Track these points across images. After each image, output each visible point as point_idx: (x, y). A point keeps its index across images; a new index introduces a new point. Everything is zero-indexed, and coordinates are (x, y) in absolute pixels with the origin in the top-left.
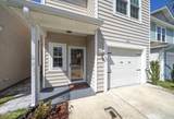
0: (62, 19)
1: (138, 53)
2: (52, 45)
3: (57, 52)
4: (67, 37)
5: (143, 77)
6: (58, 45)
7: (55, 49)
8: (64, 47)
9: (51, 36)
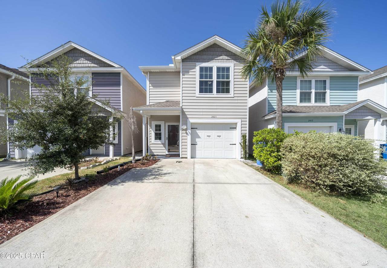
0: (158, 111)
1: (233, 127)
2: (154, 123)
3: (158, 127)
4: (165, 118)
5: (237, 152)
6: (158, 123)
7: (156, 126)
8: (162, 123)
9: (153, 118)
